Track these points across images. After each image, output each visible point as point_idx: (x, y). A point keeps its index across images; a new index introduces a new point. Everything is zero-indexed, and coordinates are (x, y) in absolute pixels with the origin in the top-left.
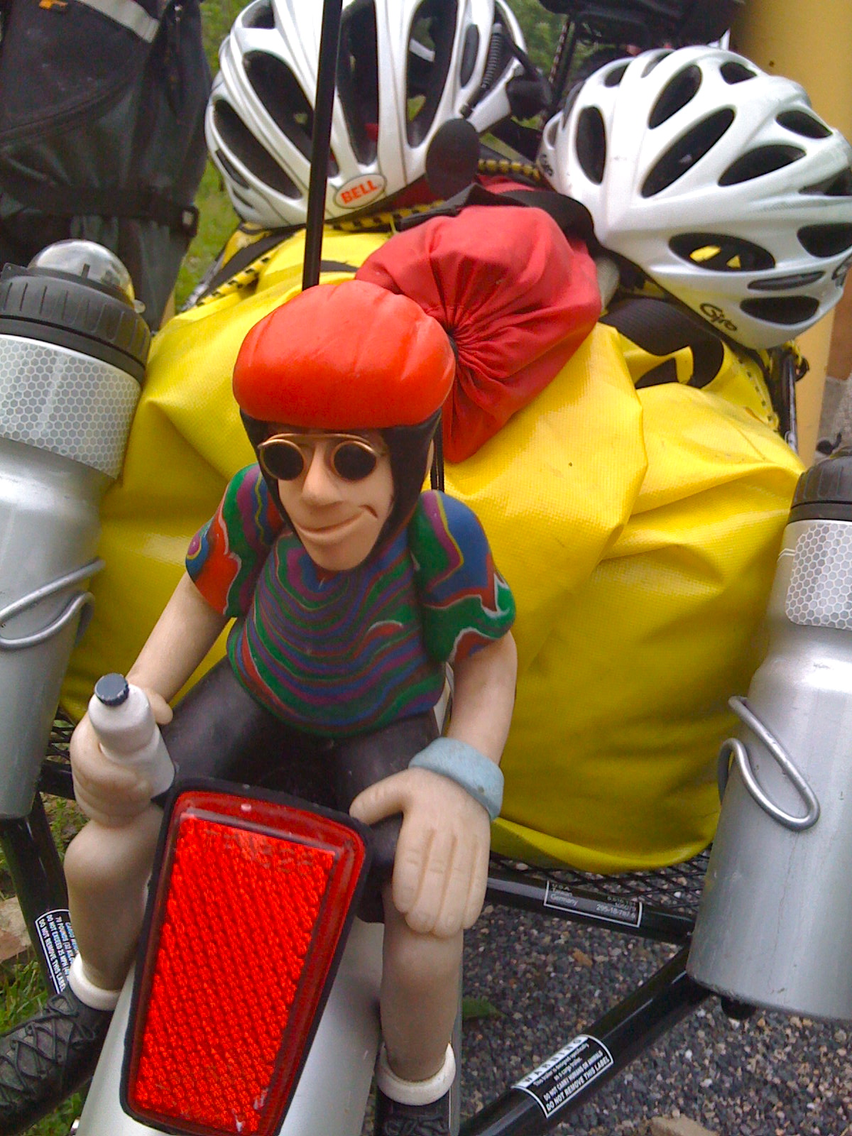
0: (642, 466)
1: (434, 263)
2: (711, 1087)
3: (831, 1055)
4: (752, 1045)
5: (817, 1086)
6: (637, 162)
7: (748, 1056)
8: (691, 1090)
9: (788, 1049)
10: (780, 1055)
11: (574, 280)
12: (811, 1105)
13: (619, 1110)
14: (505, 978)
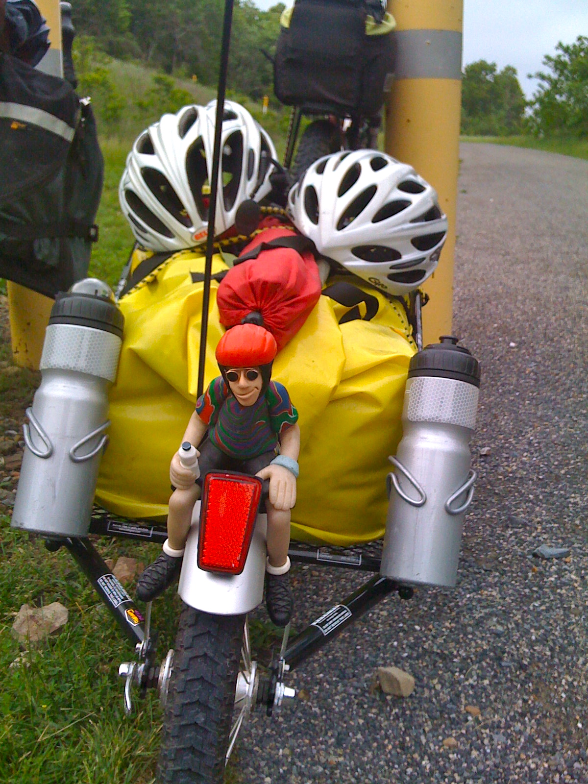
0: (344, 359)
1: (251, 284)
2: (407, 656)
3: (465, 638)
4: (426, 637)
5: (458, 651)
6: (333, 214)
7: (424, 642)
8: (397, 659)
9: (444, 637)
10: (440, 640)
11: (309, 281)
12: (455, 660)
13: (363, 670)
14: (302, 619)
